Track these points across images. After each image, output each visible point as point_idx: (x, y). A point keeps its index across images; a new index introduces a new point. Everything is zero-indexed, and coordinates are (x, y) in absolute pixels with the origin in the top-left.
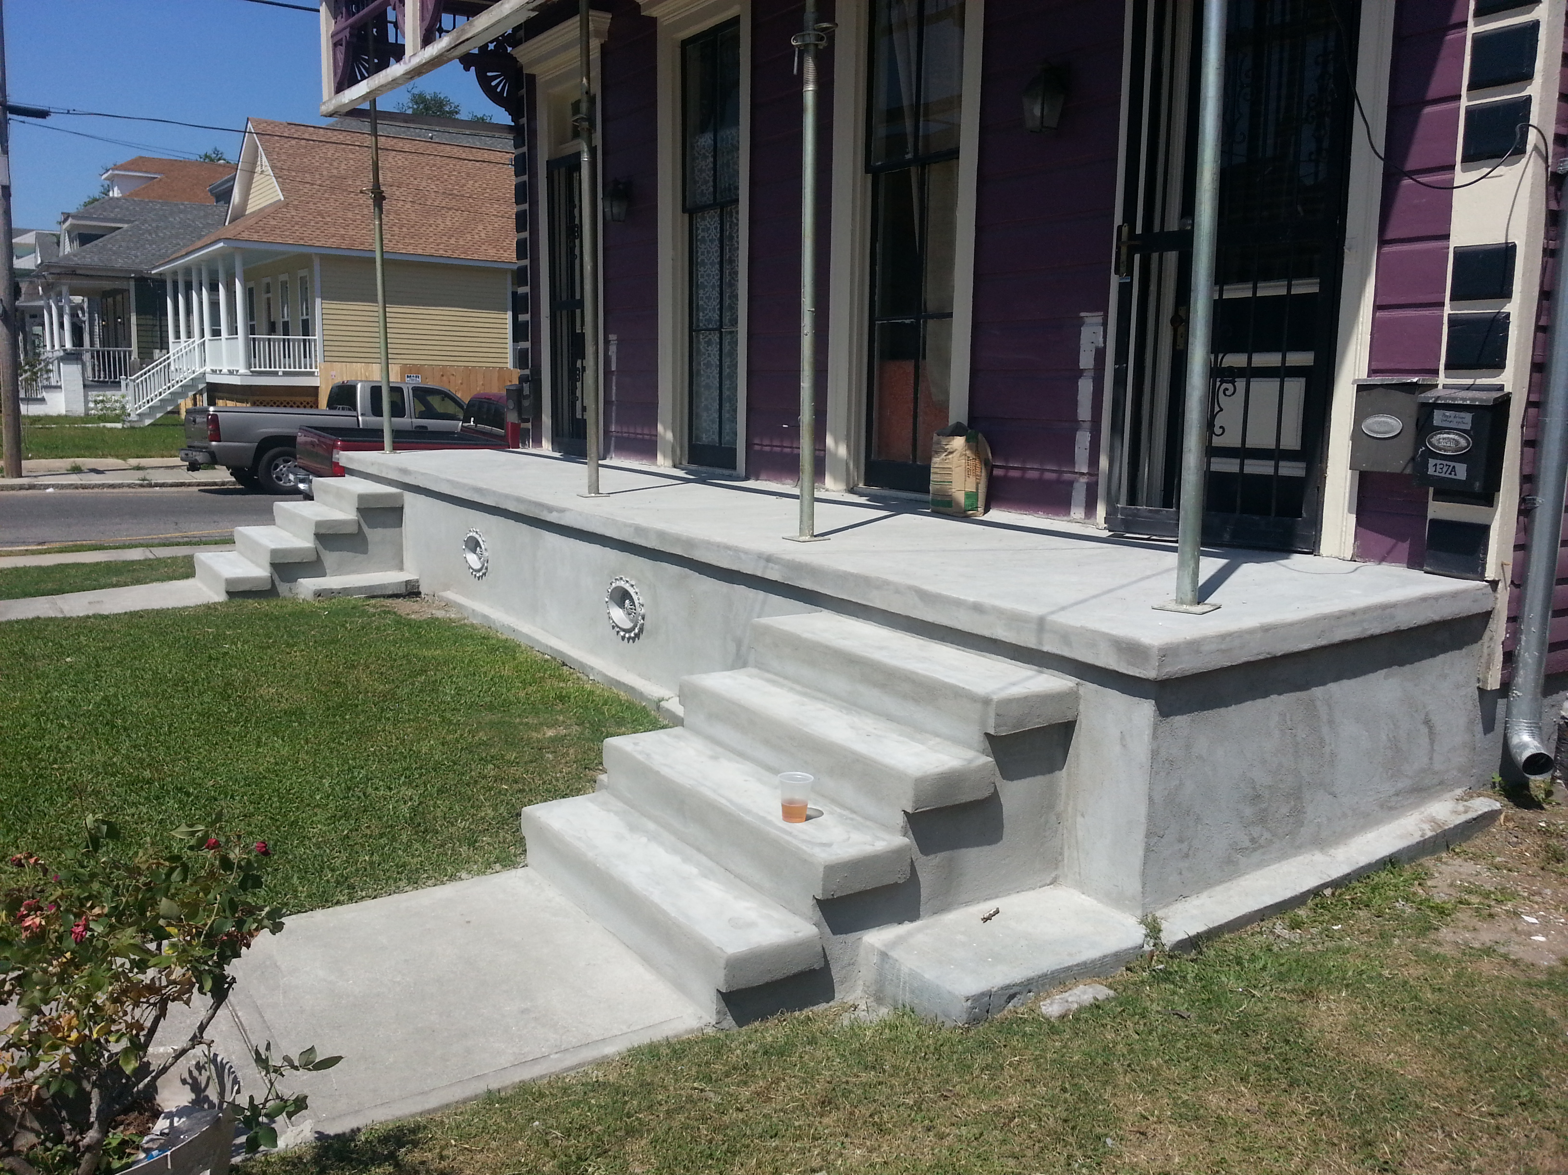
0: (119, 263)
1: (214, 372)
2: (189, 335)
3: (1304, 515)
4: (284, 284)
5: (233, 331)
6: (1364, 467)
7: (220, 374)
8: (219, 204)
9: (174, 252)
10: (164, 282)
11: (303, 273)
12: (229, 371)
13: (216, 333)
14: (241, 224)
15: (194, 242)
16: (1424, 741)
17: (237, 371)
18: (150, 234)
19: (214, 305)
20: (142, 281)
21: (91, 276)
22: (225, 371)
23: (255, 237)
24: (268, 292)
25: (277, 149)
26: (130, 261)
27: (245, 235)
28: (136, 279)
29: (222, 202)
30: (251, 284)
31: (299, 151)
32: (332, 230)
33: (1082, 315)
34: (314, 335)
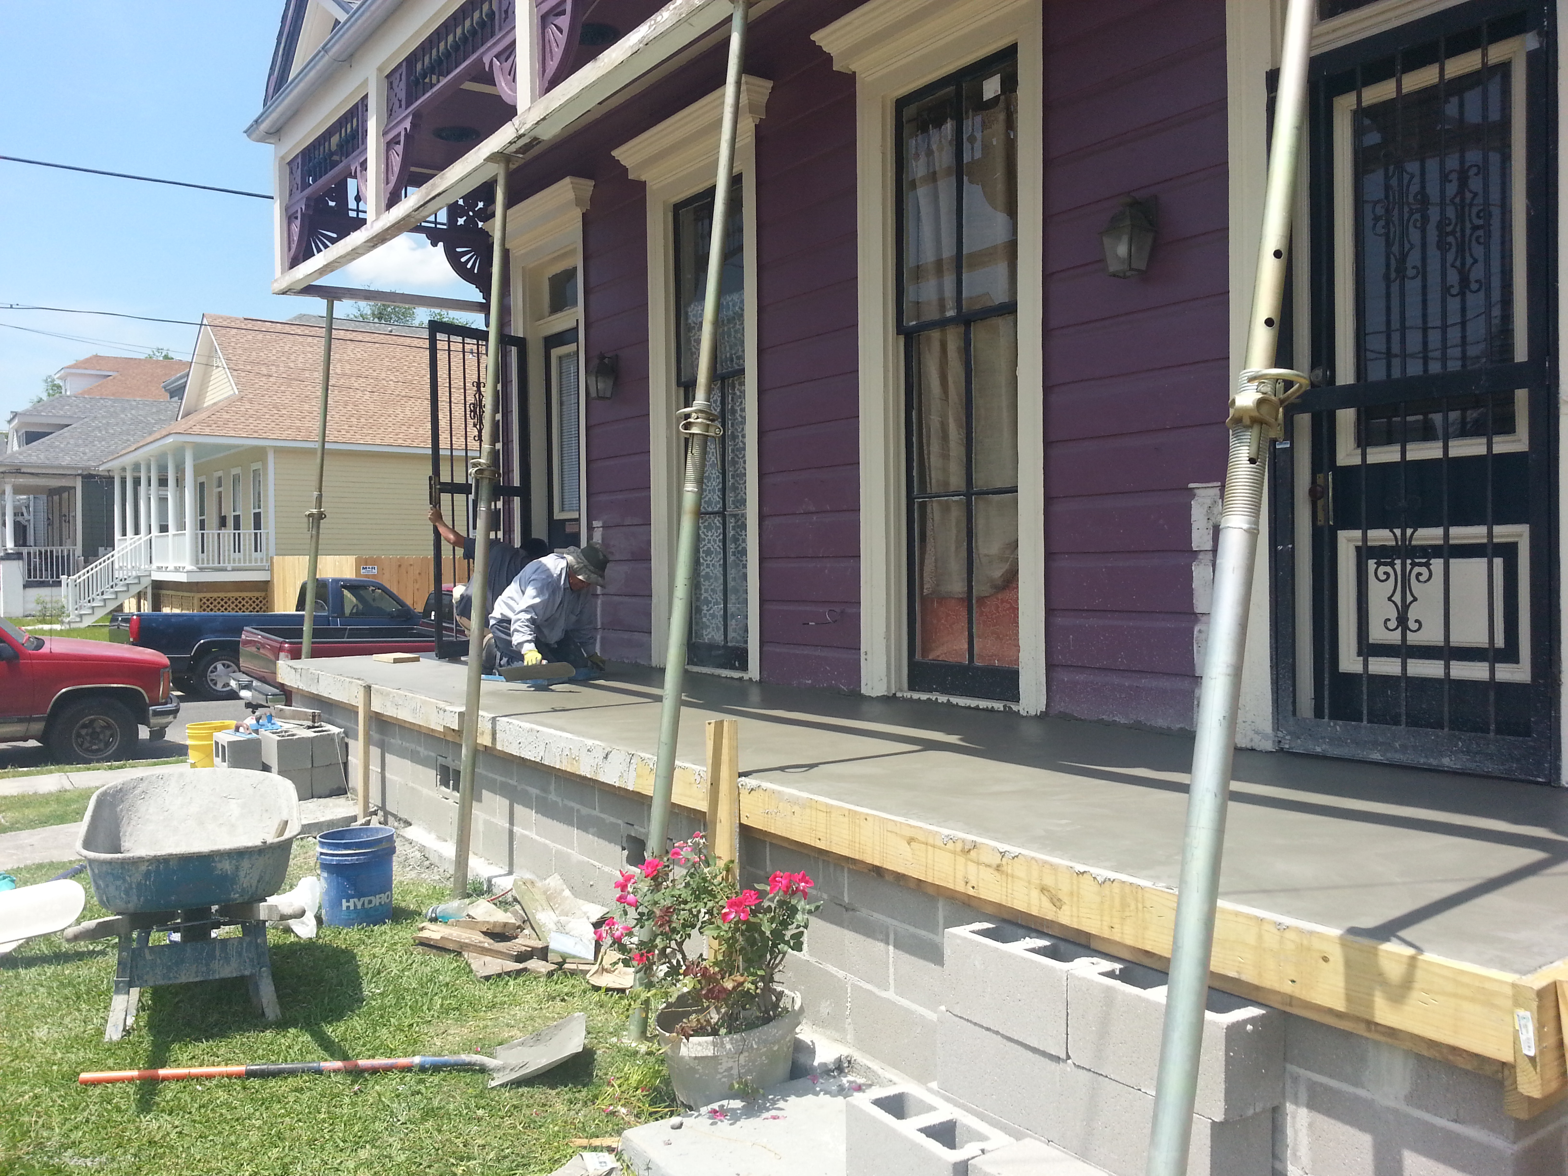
0: (66, 461)
1: (159, 569)
2: (137, 532)
3: (1534, 734)
4: (236, 479)
5: (181, 526)
7: (166, 571)
8: (173, 399)
9: (123, 449)
10: (112, 479)
11: (254, 466)
12: (175, 568)
13: (164, 528)
14: (193, 419)
15: (144, 437)
17: (184, 568)
18: (100, 431)
19: (163, 500)
20: (89, 478)
21: (37, 475)
22: (171, 568)
23: (207, 431)
24: (220, 486)
25: (232, 344)
26: (78, 458)
27: (197, 429)
28: (84, 477)
29: (177, 398)
30: (202, 479)
31: (255, 346)
32: (288, 422)
33: (1191, 485)
34: (265, 528)
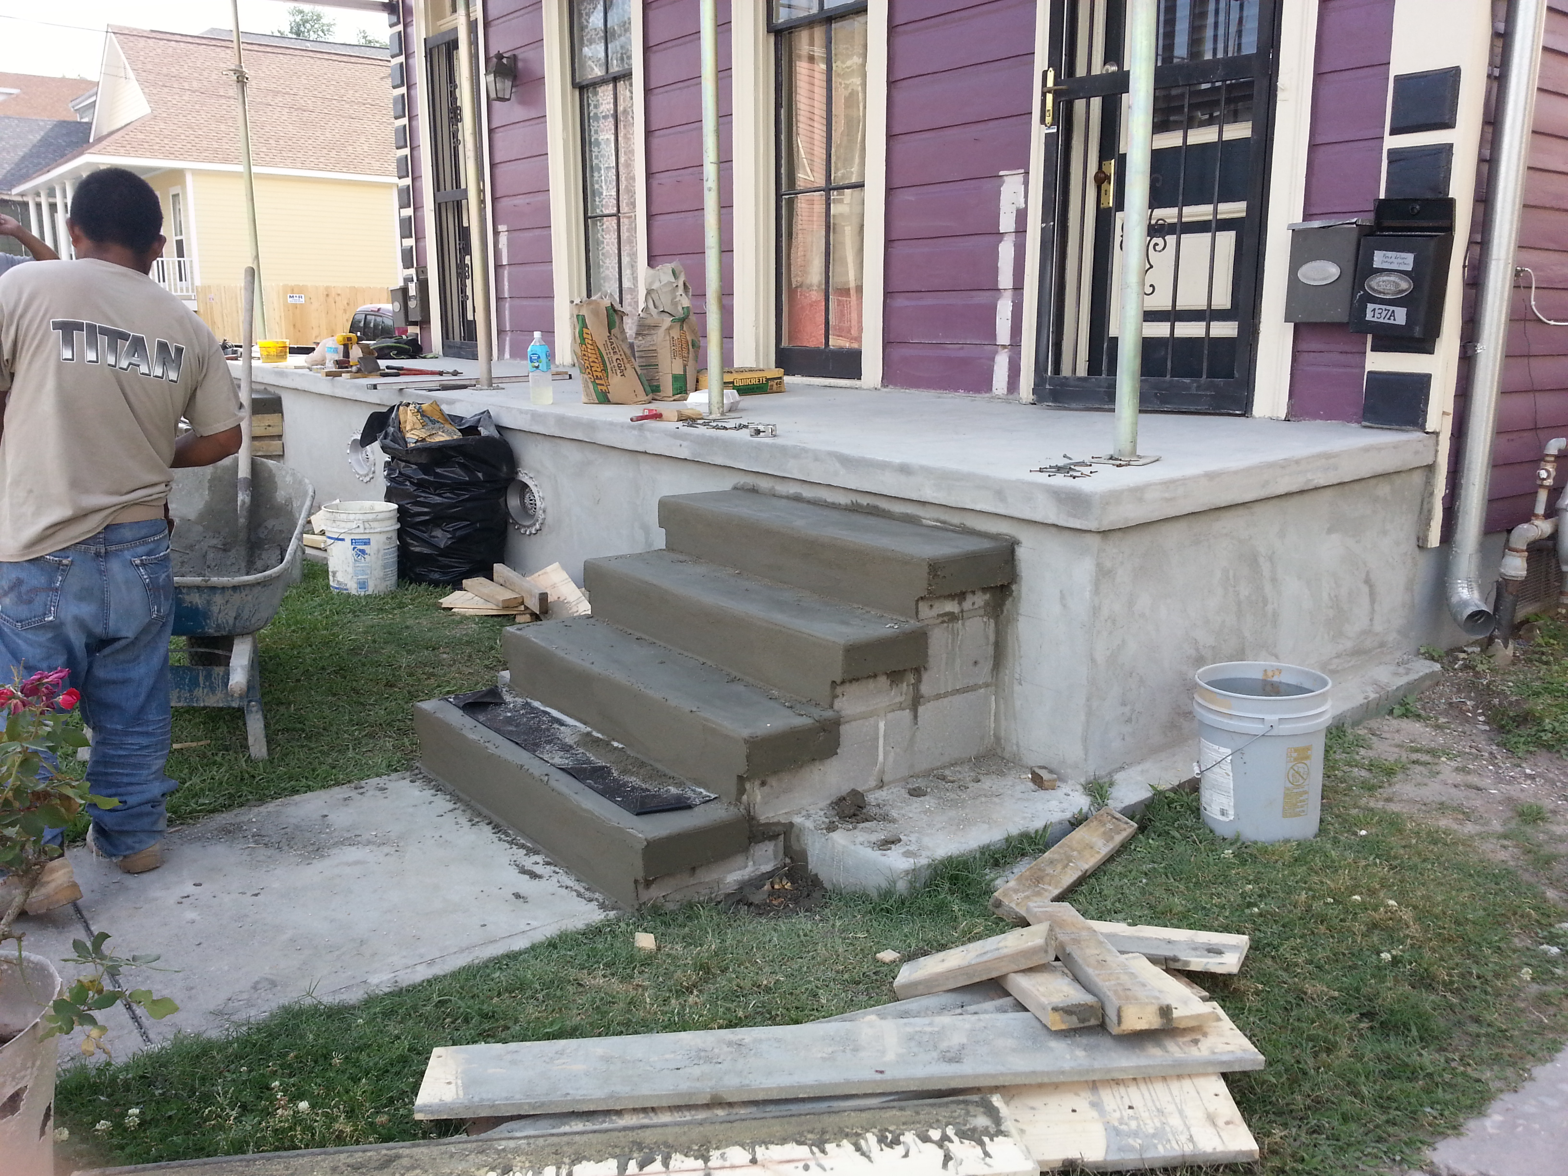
3: (1237, 375)
6: (1300, 318)
8: (83, 120)
10: (26, 204)
11: (173, 188)
14: (106, 139)
15: (57, 160)
16: (1365, 601)
23: (122, 151)
25: (141, 58)
27: (111, 150)
29: (87, 119)
31: (165, 61)
32: (205, 143)
33: (1001, 173)
34: (190, 256)
